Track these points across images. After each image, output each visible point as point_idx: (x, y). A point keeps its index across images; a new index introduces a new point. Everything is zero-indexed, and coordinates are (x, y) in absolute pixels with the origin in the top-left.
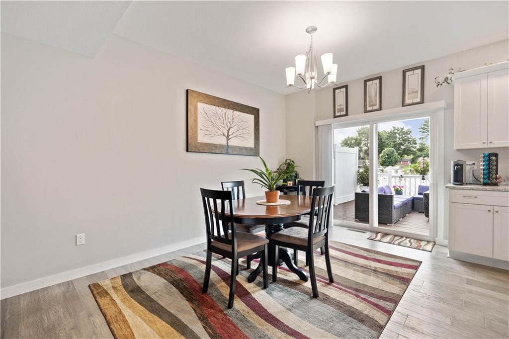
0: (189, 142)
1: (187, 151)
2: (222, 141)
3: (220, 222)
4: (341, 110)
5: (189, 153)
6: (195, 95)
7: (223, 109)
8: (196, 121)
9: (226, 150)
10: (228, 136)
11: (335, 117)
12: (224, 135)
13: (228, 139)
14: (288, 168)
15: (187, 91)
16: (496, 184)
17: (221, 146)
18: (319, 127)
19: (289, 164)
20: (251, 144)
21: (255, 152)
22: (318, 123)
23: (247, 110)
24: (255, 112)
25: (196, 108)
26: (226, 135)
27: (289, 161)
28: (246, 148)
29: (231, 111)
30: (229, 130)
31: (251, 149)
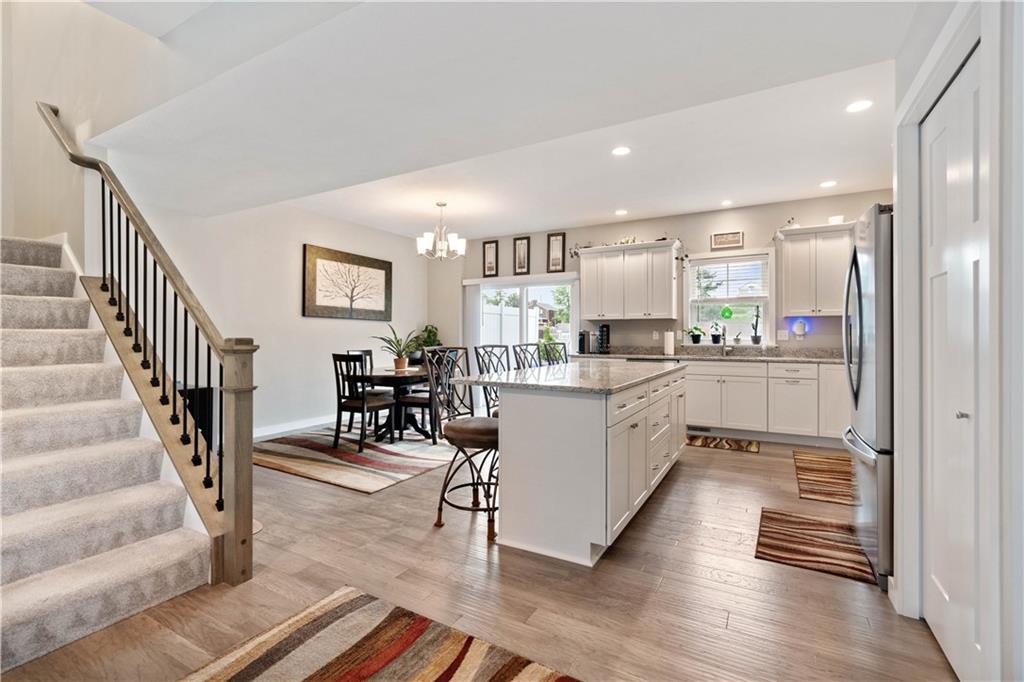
0: (307, 305)
1: (304, 315)
2: (345, 303)
3: (346, 383)
4: (490, 269)
5: (304, 319)
6: (313, 250)
7: (347, 265)
8: (314, 280)
9: (350, 314)
10: (352, 297)
11: (485, 276)
12: (347, 296)
13: (352, 301)
14: (429, 337)
15: (305, 246)
16: (608, 353)
17: (343, 310)
18: (467, 288)
19: (430, 332)
20: (380, 306)
21: (385, 316)
22: (465, 283)
23: (376, 265)
24: (386, 266)
25: (315, 265)
26: (350, 295)
27: (430, 328)
28: (374, 312)
29: (356, 267)
30: (353, 289)
31: (380, 312)
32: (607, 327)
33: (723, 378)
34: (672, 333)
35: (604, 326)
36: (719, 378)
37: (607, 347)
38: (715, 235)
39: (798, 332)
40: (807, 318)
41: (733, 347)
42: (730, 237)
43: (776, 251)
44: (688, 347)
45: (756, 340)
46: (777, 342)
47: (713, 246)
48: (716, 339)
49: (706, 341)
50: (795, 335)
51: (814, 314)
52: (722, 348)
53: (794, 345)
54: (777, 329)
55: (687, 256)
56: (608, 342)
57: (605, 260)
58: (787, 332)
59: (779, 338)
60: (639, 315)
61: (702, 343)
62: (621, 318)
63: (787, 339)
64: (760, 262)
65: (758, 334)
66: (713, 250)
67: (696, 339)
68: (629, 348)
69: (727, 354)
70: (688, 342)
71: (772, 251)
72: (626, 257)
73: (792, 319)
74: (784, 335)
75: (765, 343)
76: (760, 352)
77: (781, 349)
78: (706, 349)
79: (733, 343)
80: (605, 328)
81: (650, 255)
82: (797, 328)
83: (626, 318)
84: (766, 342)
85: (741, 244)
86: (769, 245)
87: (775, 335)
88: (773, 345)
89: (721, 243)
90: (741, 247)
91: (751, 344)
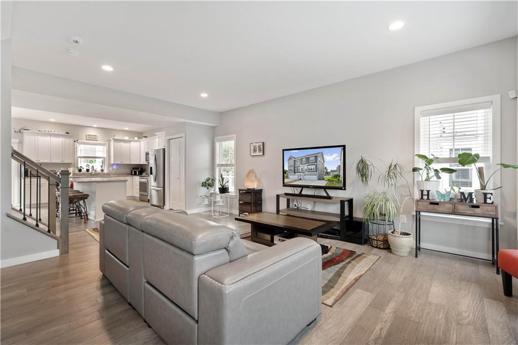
38: (88, 135)
39: (115, 169)
40: (118, 164)
41: (94, 173)
42: (93, 137)
44: (77, 173)
45: (102, 170)
47: (87, 138)
48: (88, 170)
49: (84, 170)
52: (90, 173)
53: (114, 172)
54: (109, 167)
57: (40, 137)
60: (59, 161)
61: (82, 172)
62: (49, 162)
66: (87, 140)
67: (80, 171)
69: (92, 175)
70: (77, 171)
72: (52, 138)
73: (113, 164)
74: (111, 169)
76: (104, 174)
77: (110, 173)
78: (84, 174)
81: (64, 139)
82: (115, 167)
83: (52, 162)
84: (106, 171)
86: (106, 141)
87: (108, 169)
88: (108, 172)
89: (90, 138)
90: (97, 140)
91: (100, 172)
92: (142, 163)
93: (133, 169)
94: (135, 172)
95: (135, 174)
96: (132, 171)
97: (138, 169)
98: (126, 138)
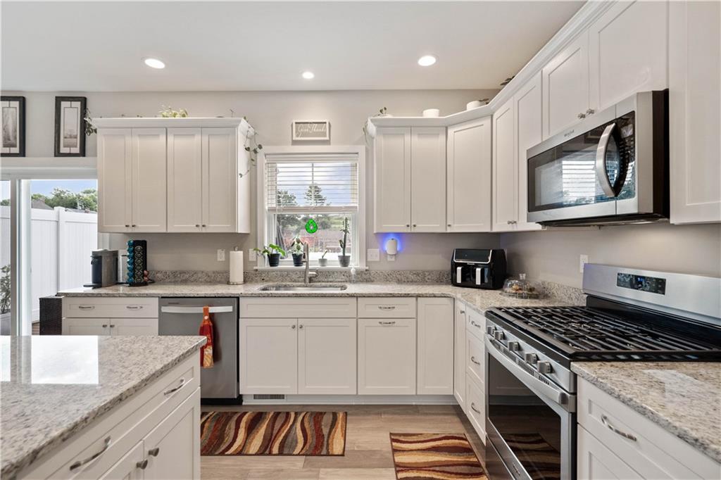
32: (144, 244)
33: (301, 322)
34: (241, 253)
35: (136, 243)
36: (294, 322)
37: (144, 275)
38: (296, 123)
39: (389, 252)
40: (399, 235)
41: (317, 271)
42: (315, 128)
43: (367, 151)
44: (263, 272)
45: (344, 261)
46: (367, 263)
47: (295, 138)
48: (298, 260)
49: (286, 263)
50: (386, 254)
51: (408, 230)
52: (305, 272)
53: (386, 267)
54: (367, 248)
55: (260, 147)
56: (145, 267)
57: (137, 142)
58: (378, 250)
59: (369, 260)
60: (190, 228)
61: (280, 266)
62: (163, 230)
63: (378, 259)
64: (348, 163)
65: (347, 254)
66: (295, 143)
67: (274, 260)
68: (182, 272)
69: (311, 280)
70: (264, 265)
71: (361, 149)
72: (170, 138)
73: (383, 236)
74: (375, 254)
75: (355, 265)
77: (373, 272)
78: (286, 274)
79: (318, 266)
80: (139, 247)
81: (205, 139)
82: (389, 246)
83: (169, 232)
85: (327, 138)
86: (357, 143)
87: (365, 255)
88: (364, 267)
89: (304, 135)
90: (327, 142)
91: (338, 266)
92: (500, 227)
93: (460, 253)
94: (468, 273)
95: (468, 281)
96: (455, 266)
97: (479, 254)
98: (431, 114)
